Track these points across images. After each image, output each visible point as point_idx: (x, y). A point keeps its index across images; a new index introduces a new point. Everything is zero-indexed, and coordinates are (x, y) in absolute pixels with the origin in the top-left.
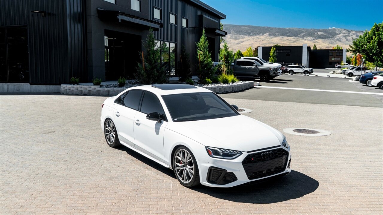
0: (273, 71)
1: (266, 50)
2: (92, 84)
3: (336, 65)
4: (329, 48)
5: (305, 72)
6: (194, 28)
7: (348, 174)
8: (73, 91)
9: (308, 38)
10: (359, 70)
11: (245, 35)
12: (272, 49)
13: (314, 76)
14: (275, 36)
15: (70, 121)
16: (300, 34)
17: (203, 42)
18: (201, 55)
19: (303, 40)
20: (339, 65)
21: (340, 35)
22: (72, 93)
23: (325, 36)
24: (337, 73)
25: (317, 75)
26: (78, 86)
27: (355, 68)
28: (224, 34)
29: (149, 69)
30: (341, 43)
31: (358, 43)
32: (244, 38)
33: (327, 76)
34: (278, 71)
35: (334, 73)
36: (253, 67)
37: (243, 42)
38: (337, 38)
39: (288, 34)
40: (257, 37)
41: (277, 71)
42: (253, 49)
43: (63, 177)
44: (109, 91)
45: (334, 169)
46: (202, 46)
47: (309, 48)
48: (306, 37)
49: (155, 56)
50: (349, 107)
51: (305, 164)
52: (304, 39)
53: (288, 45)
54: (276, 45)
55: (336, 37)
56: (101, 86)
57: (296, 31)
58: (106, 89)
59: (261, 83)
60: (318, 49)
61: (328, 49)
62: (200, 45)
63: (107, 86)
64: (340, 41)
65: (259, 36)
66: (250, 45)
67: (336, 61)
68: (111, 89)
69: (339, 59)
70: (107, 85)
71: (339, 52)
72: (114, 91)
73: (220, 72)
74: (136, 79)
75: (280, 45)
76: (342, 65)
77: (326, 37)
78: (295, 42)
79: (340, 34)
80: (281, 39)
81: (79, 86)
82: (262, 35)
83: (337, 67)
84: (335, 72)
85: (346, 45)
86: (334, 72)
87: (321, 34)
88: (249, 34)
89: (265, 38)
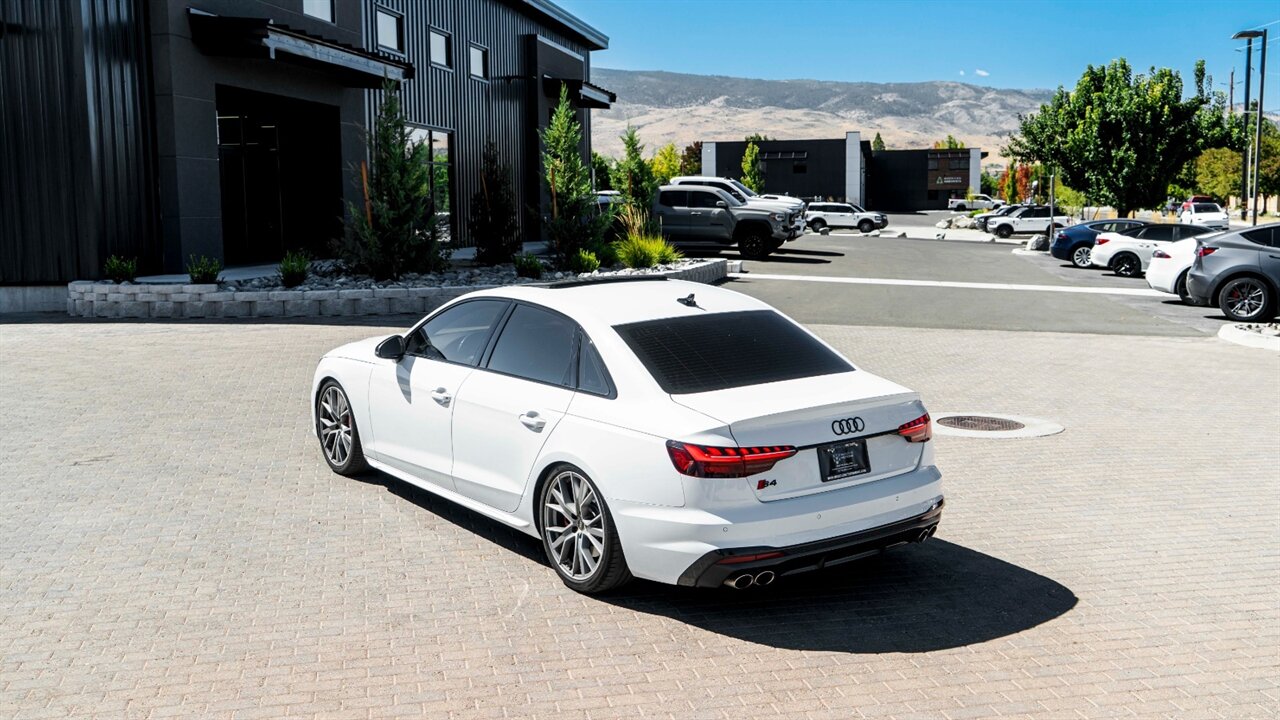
0: (782, 224)
1: (729, 156)
2: (187, 278)
3: (950, 200)
4: (918, 144)
5: (865, 225)
6: (508, 78)
7: (1185, 562)
8: (117, 305)
9: (853, 112)
10: (1030, 216)
11: (649, 103)
12: (748, 151)
13: (896, 236)
14: (746, 107)
15: (154, 417)
16: (825, 101)
17: (563, 129)
18: (559, 171)
19: (837, 120)
20: (960, 201)
21: (950, 104)
22: (113, 312)
23: (906, 106)
24: (958, 227)
25: (904, 235)
26: (136, 289)
27: (1016, 208)
28: (604, 99)
29: (387, 221)
30: (955, 129)
31: (1035, 129)
32: (646, 113)
33: (936, 238)
34: (797, 224)
35: (949, 227)
36: (717, 211)
37: (642, 126)
38: (943, 112)
39: (787, 101)
40: (688, 109)
41: (792, 223)
42: (681, 151)
43: (218, 626)
44: (250, 302)
45: (1132, 547)
46: (557, 141)
47: (865, 145)
48: (846, 111)
49: (405, 179)
50: (1068, 338)
51: (1033, 535)
52: (838, 116)
53: (790, 135)
54: (753, 135)
55: (938, 110)
56: (222, 285)
57: (812, 91)
58: (242, 296)
59: (747, 264)
60: (886, 149)
61: (917, 148)
62: (554, 137)
63: (240, 286)
64: (952, 123)
65: (694, 107)
66: (668, 137)
67: (949, 187)
68: (261, 297)
69: (958, 180)
70: (239, 282)
71: (957, 158)
72: (271, 303)
73: (621, 230)
74: (337, 258)
75: (765, 138)
76: (970, 200)
77: (909, 110)
78: (812, 126)
79: (951, 99)
80: (765, 116)
81: (138, 287)
82: (704, 104)
83: (954, 206)
84: (954, 223)
85: (971, 137)
86: (950, 222)
87: (891, 100)
88: (662, 101)
89: (713, 113)
